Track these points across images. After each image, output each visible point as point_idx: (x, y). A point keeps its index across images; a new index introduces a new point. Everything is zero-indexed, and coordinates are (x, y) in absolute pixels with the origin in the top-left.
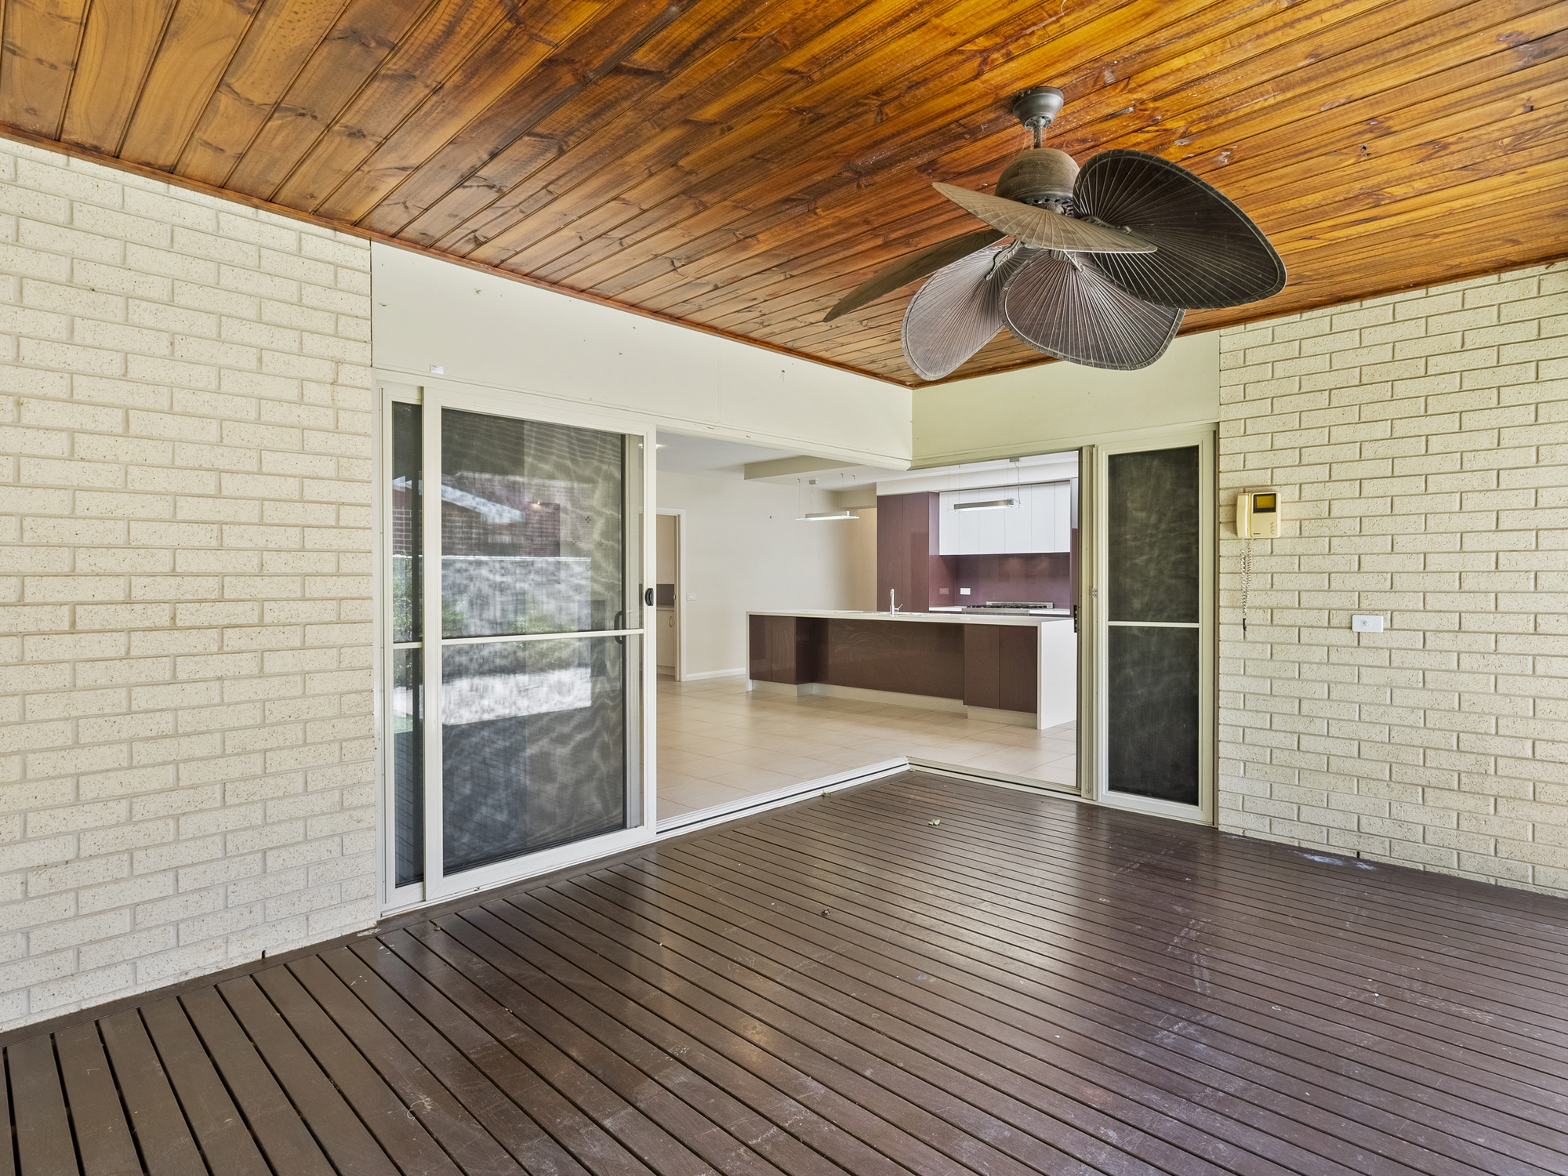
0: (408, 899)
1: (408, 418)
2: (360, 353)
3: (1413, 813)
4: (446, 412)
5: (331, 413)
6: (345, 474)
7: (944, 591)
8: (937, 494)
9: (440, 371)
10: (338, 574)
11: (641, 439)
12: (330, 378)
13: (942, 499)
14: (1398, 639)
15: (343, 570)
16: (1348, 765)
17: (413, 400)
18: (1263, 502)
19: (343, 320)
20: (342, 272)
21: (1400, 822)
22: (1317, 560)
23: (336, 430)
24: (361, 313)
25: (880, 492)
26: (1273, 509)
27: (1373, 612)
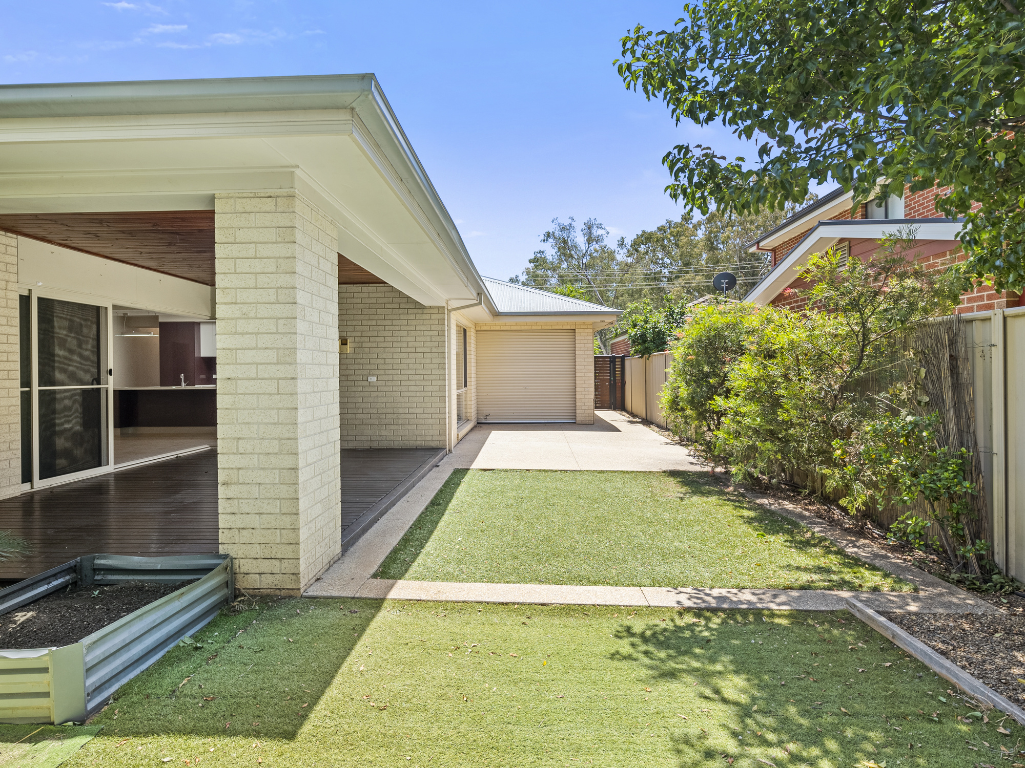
0: (26, 487)
1: (25, 301)
2: (13, 278)
3: (383, 433)
4: (39, 298)
5: (5, 300)
6: (10, 324)
7: (203, 376)
8: (199, 324)
9: (40, 284)
10: (8, 361)
11: (106, 308)
12: (4, 288)
13: (202, 327)
14: (380, 383)
15: (10, 360)
16: (367, 421)
17: (26, 293)
18: (344, 342)
19: (9, 265)
20: (8, 248)
21: (380, 436)
22: (359, 360)
23: (7, 307)
24: (14, 263)
25: (160, 320)
26: (346, 344)
27: (373, 375)
